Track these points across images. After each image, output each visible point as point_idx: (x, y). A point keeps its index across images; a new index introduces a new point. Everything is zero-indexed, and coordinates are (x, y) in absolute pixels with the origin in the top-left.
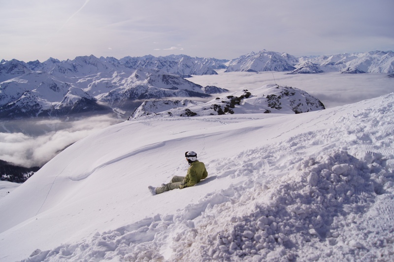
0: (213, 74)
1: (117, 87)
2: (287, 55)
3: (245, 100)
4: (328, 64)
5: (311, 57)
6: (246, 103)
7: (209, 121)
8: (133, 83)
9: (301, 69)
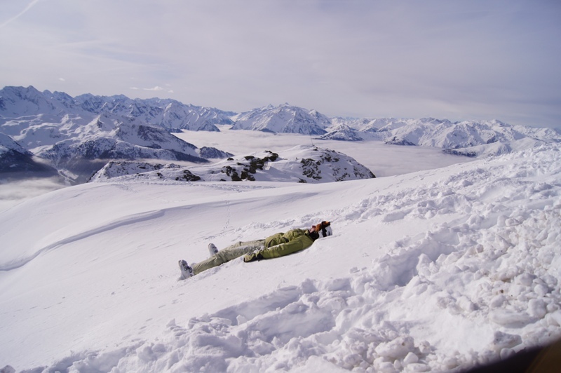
0: (213, 130)
1: (67, 137)
2: (317, 113)
3: (270, 164)
4: (369, 130)
5: (348, 118)
6: (271, 167)
7: (221, 188)
8: (93, 134)
9: (333, 133)
